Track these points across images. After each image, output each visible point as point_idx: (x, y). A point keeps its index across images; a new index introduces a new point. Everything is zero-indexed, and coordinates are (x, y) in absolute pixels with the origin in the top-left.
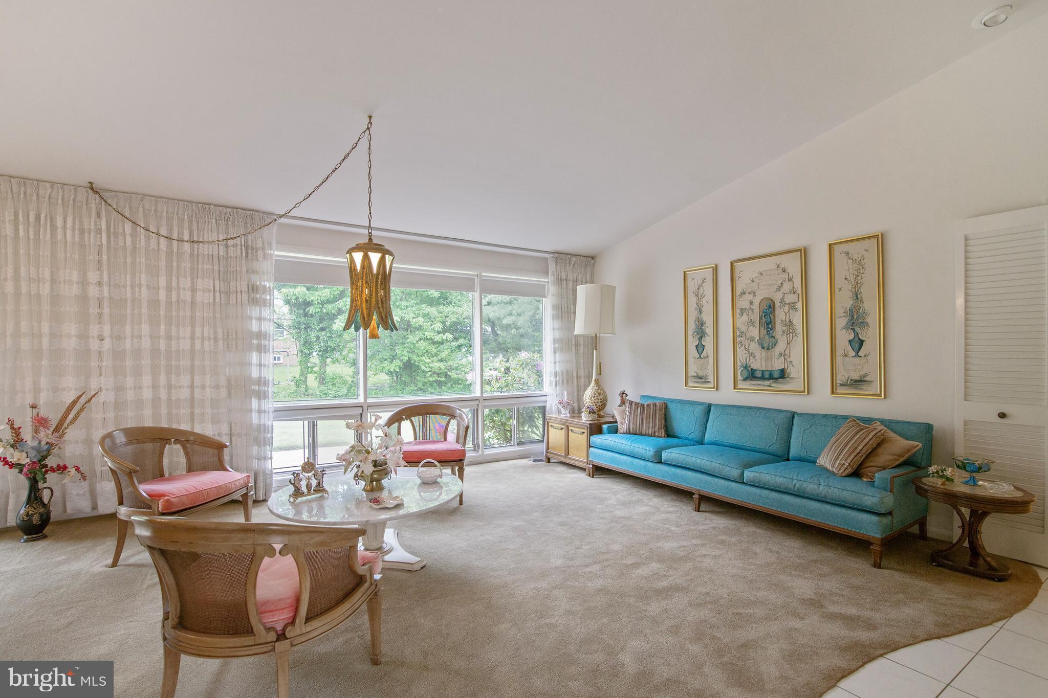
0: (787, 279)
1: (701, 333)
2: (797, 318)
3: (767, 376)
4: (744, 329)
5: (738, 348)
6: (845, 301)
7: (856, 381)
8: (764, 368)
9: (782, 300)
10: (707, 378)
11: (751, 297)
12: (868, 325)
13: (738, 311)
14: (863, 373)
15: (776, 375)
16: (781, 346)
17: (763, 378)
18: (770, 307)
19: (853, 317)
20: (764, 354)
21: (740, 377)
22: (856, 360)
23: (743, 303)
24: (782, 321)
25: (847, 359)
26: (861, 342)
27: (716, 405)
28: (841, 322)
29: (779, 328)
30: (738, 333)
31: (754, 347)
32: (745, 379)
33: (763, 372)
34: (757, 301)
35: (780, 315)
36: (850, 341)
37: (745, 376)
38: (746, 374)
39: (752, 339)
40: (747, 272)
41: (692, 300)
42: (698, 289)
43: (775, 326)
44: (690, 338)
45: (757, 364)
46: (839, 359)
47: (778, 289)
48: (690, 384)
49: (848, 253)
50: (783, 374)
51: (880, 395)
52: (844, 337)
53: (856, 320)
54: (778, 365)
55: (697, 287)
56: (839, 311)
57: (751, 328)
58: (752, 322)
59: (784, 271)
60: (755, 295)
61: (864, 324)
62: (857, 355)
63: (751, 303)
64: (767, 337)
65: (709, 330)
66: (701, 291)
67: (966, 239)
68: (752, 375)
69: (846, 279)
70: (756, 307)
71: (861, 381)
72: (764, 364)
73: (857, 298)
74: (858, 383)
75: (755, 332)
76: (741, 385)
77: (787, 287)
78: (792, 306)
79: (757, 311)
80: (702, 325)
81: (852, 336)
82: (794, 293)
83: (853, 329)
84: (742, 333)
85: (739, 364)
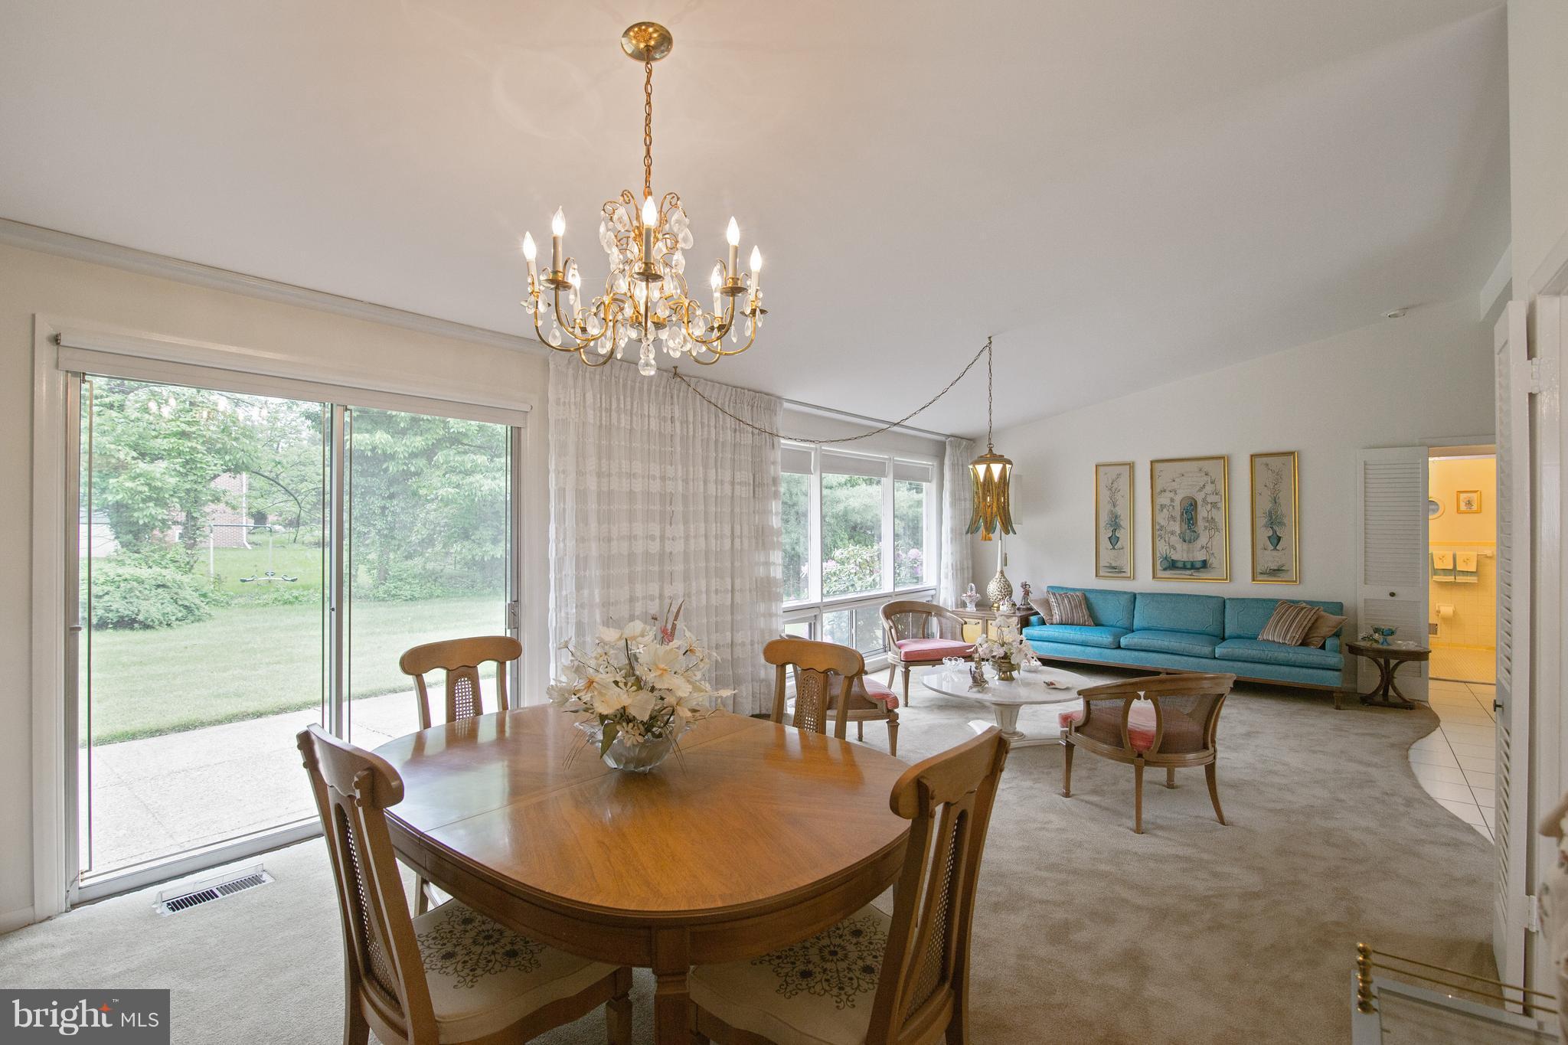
0: (1209, 481)
1: (1115, 524)
2: (1219, 516)
3: (1189, 566)
4: (1163, 523)
5: (1157, 541)
6: (1264, 504)
7: (1274, 570)
8: (1185, 559)
9: (1204, 500)
10: (1122, 569)
11: (1172, 495)
12: (1285, 525)
13: (1158, 507)
14: (1280, 563)
15: (1198, 565)
16: (1203, 540)
17: (1184, 568)
18: (1191, 505)
19: (1271, 517)
20: (1185, 546)
21: (1159, 567)
22: (1275, 553)
23: (1164, 499)
24: (1204, 518)
25: (1266, 552)
26: (1279, 539)
27: (1141, 594)
28: (1261, 521)
29: (1201, 523)
30: (1158, 527)
31: (1175, 540)
32: (1165, 569)
33: (1184, 562)
34: (1178, 499)
35: (1202, 512)
36: (1269, 537)
37: (1164, 567)
38: (1166, 564)
39: (1173, 533)
40: (1166, 472)
41: (1105, 494)
42: (1112, 484)
43: (1196, 523)
44: (1102, 530)
45: (1180, 555)
46: (1259, 552)
47: (1200, 490)
48: (1101, 574)
49: (1267, 465)
50: (1204, 564)
51: (1296, 581)
52: (1264, 534)
53: (1274, 520)
54: (1200, 556)
55: (1110, 482)
56: (1259, 513)
57: (1172, 522)
58: (1173, 518)
59: (1206, 475)
60: (1176, 494)
61: (1281, 524)
62: (1275, 549)
63: (1172, 500)
64: (1188, 531)
65: (1125, 522)
66: (1115, 485)
67: (1365, 464)
68: (1172, 565)
69: (1266, 486)
70: (1177, 504)
71: (1278, 570)
72: (1185, 555)
73: (1276, 502)
74: (1275, 572)
75: (1176, 527)
76: (1160, 574)
77: (1209, 488)
78: (1214, 505)
79: (1178, 508)
80: (1116, 517)
81: (1270, 533)
82: (1216, 494)
83: (1272, 528)
84: (1162, 527)
85: (1158, 555)
